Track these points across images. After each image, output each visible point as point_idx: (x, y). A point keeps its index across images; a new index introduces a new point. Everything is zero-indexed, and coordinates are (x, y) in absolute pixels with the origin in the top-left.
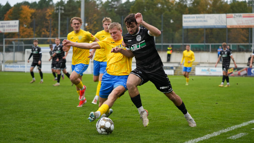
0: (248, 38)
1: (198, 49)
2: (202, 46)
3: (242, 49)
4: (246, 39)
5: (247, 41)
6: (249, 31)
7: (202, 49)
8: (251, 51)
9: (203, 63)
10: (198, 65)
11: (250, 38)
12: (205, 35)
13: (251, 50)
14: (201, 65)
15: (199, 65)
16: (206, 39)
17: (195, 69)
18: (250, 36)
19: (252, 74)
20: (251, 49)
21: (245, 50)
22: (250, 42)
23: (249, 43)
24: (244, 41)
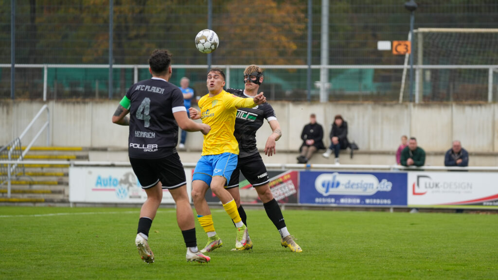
0: (301, 40)
1: (81, 89)
2: (101, 76)
3: (278, 86)
4: (294, 47)
5: (298, 56)
6: (305, 11)
7: (97, 87)
8: (314, 99)
9: (104, 150)
10: (79, 158)
11: (309, 41)
12: (112, 25)
13: (313, 92)
14: (95, 158)
15: (87, 158)
16: (119, 45)
17: (67, 175)
18: (309, 33)
19: (320, 196)
20: (314, 87)
21: (288, 92)
22: (309, 57)
23: (306, 63)
24: (283, 55)
